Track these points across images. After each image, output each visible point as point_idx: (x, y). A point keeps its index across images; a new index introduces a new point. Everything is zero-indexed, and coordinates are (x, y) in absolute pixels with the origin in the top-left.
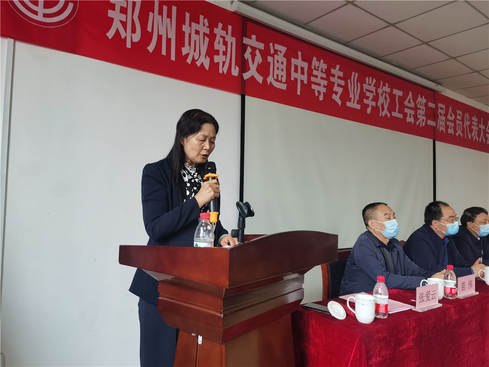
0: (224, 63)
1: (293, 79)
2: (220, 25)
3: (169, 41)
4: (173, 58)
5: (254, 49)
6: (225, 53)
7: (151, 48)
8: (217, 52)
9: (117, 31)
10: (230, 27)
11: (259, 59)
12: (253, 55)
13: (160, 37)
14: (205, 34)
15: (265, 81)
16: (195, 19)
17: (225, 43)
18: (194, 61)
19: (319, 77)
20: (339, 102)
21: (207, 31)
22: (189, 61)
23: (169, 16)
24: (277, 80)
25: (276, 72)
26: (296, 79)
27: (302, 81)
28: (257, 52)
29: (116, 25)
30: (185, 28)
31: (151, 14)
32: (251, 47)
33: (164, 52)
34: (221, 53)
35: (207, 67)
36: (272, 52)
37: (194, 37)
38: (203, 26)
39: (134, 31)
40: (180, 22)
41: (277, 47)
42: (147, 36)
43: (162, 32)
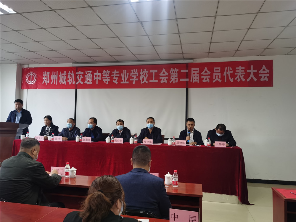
0: (70, 81)
1: (94, 80)
2: (70, 71)
3: (56, 80)
4: (57, 84)
5: (80, 75)
6: (71, 79)
7: (51, 83)
8: (68, 79)
9: (45, 82)
10: (72, 71)
11: (82, 77)
12: (80, 77)
13: (54, 80)
14: (65, 75)
15: (84, 83)
16: (62, 73)
17: (71, 76)
18: (62, 83)
19: (106, 76)
20: (117, 83)
21: (66, 74)
22: (61, 84)
23: (56, 74)
24: (88, 82)
25: (88, 79)
26: (96, 80)
27: (98, 80)
28: (81, 76)
29: (45, 80)
30: (60, 76)
31: (52, 75)
32: (79, 74)
33: (54, 83)
34: (70, 79)
35: (65, 84)
36: (86, 73)
37: (62, 77)
38: (65, 74)
39: (48, 81)
40: (59, 74)
41: (88, 71)
42: (51, 81)
43: (54, 79)
